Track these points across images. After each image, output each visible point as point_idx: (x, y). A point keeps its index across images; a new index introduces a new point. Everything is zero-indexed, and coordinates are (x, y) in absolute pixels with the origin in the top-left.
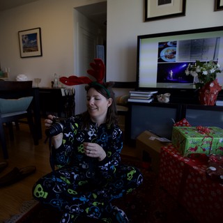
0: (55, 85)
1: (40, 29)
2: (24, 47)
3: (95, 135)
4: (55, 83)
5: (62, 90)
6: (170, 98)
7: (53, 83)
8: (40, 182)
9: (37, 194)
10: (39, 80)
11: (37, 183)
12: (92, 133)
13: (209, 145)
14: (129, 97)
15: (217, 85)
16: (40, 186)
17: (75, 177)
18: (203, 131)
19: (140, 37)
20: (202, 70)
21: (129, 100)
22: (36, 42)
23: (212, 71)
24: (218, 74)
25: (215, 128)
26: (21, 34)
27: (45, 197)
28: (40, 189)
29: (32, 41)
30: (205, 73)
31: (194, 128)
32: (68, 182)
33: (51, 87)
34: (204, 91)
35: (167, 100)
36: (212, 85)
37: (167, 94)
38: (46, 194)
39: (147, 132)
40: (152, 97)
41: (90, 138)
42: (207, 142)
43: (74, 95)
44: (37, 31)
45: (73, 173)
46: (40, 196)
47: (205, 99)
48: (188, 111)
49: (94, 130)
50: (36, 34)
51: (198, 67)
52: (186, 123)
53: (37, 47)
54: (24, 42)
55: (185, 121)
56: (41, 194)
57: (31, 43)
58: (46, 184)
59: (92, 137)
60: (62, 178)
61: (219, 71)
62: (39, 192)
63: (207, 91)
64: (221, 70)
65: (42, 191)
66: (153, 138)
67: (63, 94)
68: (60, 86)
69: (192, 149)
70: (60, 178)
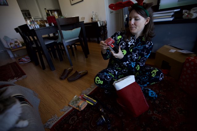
0: (94, 20)
3: (134, 44)
4: (94, 18)
5: (98, 22)
7: (92, 18)
8: (98, 75)
9: (97, 82)
10: (83, 18)
11: (96, 76)
12: (131, 43)
16: (98, 77)
17: (116, 73)
27: (102, 83)
28: (98, 79)
32: (113, 76)
33: (91, 22)
38: (102, 82)
41: (129, 46)
43: (106, 25)
45: (115, 71)
46: (99, 83)
49: (133, 41)
56: (99, 82)
58: (101, 76)
59: (131, 45)
60: (110, 73)
62: (98, 81)
65: (99, 80)
67: (99, 25)
68: (97, 20)
70: (108, 73)
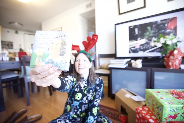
20: (166, 41)
21: (110, 66)
34: (169, 57)
36: (176, 52)
39: (123, 90)
44: (60, 29)
51: (162, 39)
63: (171, 57)
66: (128, 95)
69: (171, 117)
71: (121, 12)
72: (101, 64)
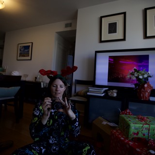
0: (38, 80)
1: (32, 43)
2: (20, 54)
4: (38, 78)
5: (42, 83)
6: (117, 93)
7: (36, 78)
10: (26, 76)
13: (147, 131)
14: (88, 91)
15: (149, 86)
17: (43, 151)
18: (142, 120)
19: (97, 52)
20: (138, 75)
21: (88, 93)
22: (29, 51)
23: (146, 76)
24: (149, 78)
25: (151, 118)
26: (19, 45)
29: (26, 50)
30: (141, 77)
31: (135, 116)
33: (34, 81)
34: (140, 90)
35: (115, 95)
36: (146, 86)
37: (115, 91)
39: (100, 118)
40: (104, 92)
42: (146, 129)
44: (30, 44)
45: (42, 148)
47: (142, 95)
48: (130, 103)
50: (29, 46)
51: (136, 73)
52: (129, 113)
53: (29, 54)
54: (20, 50)
55: (128, 111)
57: (26, 51)
60: (33, 151)
61: (150, 77)
63: (143, 90)
64: (151, 75)
66: (105, 123)
67: (42, 86)
68: (41, 81)
69: (134, 134)
70: (31, 151)
71: (102, 40)
72: (77, 91)
